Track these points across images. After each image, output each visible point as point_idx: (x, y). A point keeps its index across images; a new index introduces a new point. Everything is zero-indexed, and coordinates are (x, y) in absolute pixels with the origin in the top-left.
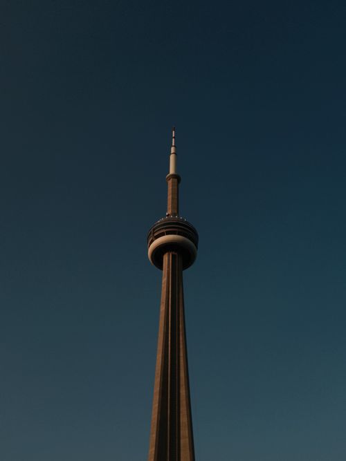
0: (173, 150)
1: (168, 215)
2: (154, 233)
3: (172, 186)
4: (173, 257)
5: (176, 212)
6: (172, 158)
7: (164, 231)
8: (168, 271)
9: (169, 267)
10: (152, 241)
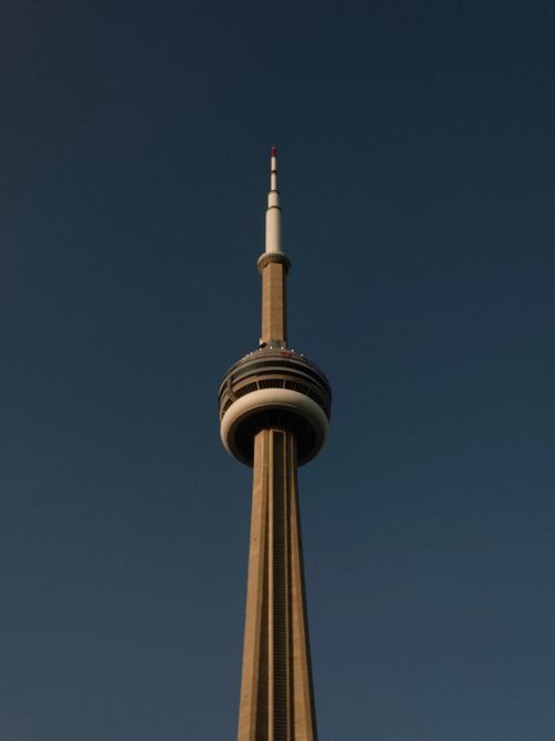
0: (272, 199)
1: (264, 345)
2: (232, 386)
3: (272, 279)
4: (277, 438)
5: (281, 337)
6: (271, 218)
7: (256, 379)
8: (266, 469)
9: (267, 461)
10: (229, 403)
